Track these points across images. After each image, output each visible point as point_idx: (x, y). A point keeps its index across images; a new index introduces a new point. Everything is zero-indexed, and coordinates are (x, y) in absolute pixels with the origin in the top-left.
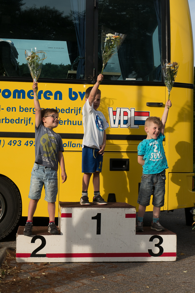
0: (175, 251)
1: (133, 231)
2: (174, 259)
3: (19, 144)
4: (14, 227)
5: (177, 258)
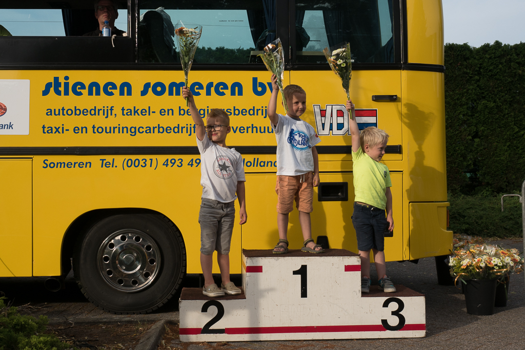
0: (422, 321)
1: (358, 292)
2: (421, 333)
3: (180, 165)
4: (175, 291)
5: (426, 332)
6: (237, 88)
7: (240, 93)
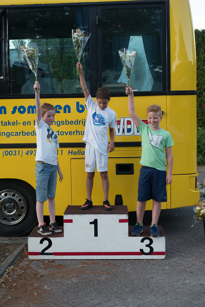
1: (126, 234)
5: (165, 256)
6: (67, 109)
7: (69, 112)
